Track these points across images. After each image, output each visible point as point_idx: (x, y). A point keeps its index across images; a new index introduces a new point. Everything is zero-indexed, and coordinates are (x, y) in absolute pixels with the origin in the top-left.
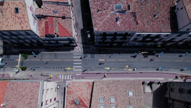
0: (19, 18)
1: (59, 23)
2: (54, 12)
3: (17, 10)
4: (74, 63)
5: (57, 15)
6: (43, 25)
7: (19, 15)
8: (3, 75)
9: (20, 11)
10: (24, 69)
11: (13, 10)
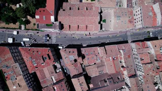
0: (154, 44)
1: (141, 46)
2: (143, 50)
3: (156, 46)
4: (130, 36)
5: (142, 49)
6: (146, 45)
7: (154, 45)
8: (155, 29)
9: (155, 46)
10: (148, 32)
11: (157, 46)
